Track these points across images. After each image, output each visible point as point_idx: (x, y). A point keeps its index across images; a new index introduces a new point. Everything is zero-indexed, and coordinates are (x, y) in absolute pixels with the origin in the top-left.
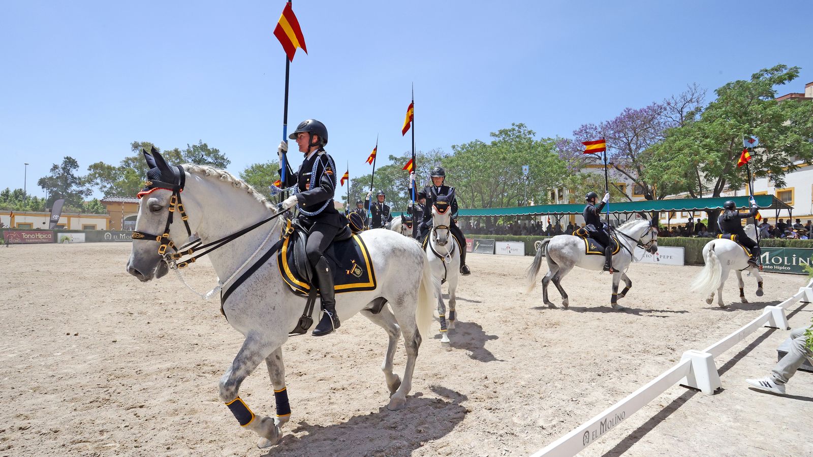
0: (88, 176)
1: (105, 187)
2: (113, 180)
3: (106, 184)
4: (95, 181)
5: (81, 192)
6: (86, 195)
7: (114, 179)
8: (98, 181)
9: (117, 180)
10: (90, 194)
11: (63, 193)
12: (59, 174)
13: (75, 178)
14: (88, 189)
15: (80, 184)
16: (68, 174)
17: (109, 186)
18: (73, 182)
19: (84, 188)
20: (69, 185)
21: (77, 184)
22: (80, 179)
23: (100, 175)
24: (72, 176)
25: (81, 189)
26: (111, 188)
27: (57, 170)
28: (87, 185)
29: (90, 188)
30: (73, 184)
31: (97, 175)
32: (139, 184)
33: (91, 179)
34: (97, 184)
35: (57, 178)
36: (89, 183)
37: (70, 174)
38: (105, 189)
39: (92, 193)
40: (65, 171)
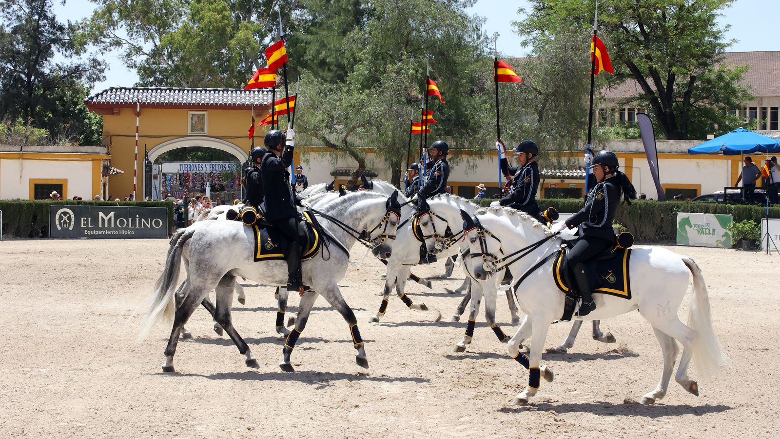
0: (93, 20)
1: (138, 50)
2: (160, 27)
3: (140, 41)
4: (110, 32)
5: (77, 71)
6: (91, 79)
7: (163, 26)
8: (121, 32)
9: (170, 25)
10: (101, 75)
11: (28, 76)
12: (19, 17)
13: (61, 28)
14: (94, 60)
15: (70, 45)
16: (43, 15)
17: (148, 47)
18: (54, 41)
19: (83, 60)
20: (44, 52)
21: (63, 45)
22: (72, 28)
23: (126, 14)
24: (52, 21)
25: (75, 61)
26: (156, 53)
27: (15, 7)
28: (91, 49)
29: (100, 58)
30: (54, 48)
31: (116, 16)
32: (232, 37)
33: (99, 29)
34: (118, 43)
35: (15, 31)
36: (96, 41)
37: (46, 17)
38: (140, 59)
39: (106, 73)
40: (32, 8)
